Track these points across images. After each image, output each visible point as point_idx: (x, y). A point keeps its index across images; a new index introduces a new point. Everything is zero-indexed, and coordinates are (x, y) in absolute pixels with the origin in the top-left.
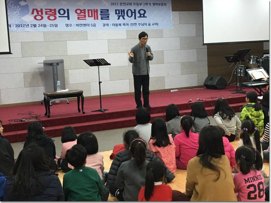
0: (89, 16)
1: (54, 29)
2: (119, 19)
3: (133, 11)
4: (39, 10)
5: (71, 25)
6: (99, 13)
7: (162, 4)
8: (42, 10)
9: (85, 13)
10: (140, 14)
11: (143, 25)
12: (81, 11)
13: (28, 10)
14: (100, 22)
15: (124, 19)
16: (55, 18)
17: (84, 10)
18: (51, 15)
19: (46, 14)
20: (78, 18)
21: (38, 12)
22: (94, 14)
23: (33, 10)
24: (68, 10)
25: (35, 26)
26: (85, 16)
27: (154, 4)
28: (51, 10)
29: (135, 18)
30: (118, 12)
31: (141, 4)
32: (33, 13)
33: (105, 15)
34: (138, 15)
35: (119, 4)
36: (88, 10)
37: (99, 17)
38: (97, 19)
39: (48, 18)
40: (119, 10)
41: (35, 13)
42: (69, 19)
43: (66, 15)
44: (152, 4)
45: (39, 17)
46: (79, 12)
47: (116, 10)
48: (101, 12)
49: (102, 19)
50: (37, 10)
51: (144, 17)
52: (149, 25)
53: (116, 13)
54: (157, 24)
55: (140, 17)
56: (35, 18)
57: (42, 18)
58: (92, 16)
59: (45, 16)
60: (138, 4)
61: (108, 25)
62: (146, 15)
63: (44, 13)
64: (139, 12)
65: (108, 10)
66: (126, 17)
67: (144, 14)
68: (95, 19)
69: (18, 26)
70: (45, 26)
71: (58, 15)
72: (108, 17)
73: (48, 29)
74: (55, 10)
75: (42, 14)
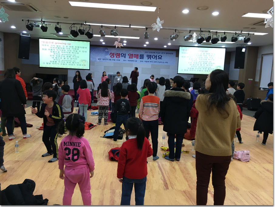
0: (134, 57)
1: (118, 61)
2: (148, 59)
3: (156, 56)
4: (113, 53)
5: (126, 60)
6: (139, 56)
7: (171, 54)
8: (114, 53)
9: (132, 56)
10: (159, 58)
11: (160, 62)
12: (131, 55)
13: (108, 53)
14: (139, 60)
15: (151, 59)
16: (119, 57)
17: (133, 54)
18: (118, 56)
19: (116, 55)
20: (129, 58)
21: (112, 54)
22: (137, 56)
23: (111, 53)
24: (125, 54)
25: (110, 60)
26: (132, 57)
27: (166, 53)
28: (118, 54)
29: (156, 59)
30: (148, 56)
31: (160, 53)
32: (110, 55)
34: (158, 58)
35: (149, 53)
36: (134, 55)
37: (139, 58)
38: (138, 58)
39: (116, 57)
40: (149, 55)
41: (111, 55)
42: (125, 58)
43: (124, 56)
44: (165, 53)
45: (112, 56)
46: (130, 55)
47: (147, 55)
48: (140, 56)
49: (140, 58)
50: (112, 53)
51: (161, 59)
52: (163, 63)
53: (147, 57)
54: (167, 62)
55: (159, 59)
56: (111, 56)
57: (114, 57)
58: (136, 57)
59: (115, 56)
60: (158, 53)
61: (143, 61)
62: (162, 58)
63: (115, 55)
64: (158, 56)
65: (143, 55)
66: (152, 58)
67: (161, 58)
68: (137, 58)
69: (103, 59)
70: (115, 60)
71: (120, 56)
72: (143, 58)
73: (116, 61)
74: (119, 54)
75: (114, 55)
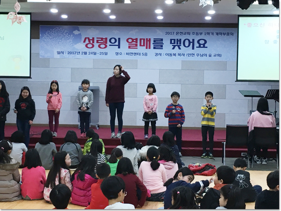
0: (141, 45)
1: (104, 57)
2: (173, 48)
3: (191, 41)
5: (121, 54)
6: (152, 42)
7: (228, 34)
8: (93, 38)
9: (136, 42)
10: (200, 44)
11: (202, 56)
12: (133, 40)
13: (81, 39)
14: (152, 51)
16: (106, 47)
17: (136, 39)
18: (102, 44)
19: (97, 42)
20: (129, 47)
21: (89, 40)
22: (146, 43)
23: (86, 39)
24: (119, 39)
25: (85, 53)
26: (136, 45)
27: (217, 34)
28: (102, 39)
29: (193, 48)
30: (173, 42)
31: (201, 34)
32: (84, 42)
33: (158, 44)
34: (196, 45)
35: (175, 33)
36: (141, 40)
37: (152, 46)
38: (150, 48)
39: (99, 46)
41: (87, 42)
42: (119, 47)
43: (117, 43)
45: (90, 46)
46: (130, 41)
47: (171, 40)
49: (154, 48)
51: (204, 47)
52: (210, 56)
54: (219, 55)
55: (200, 47)
56: (86, 46)
57: (93, 46)
58: (144, 46)
59: (96, 45)
60: (197, 34)
61: (161, 55)
62: (206, 45)
64: (198, 42)
65: (162, 40)
66: (182, 47)
68: (147, 48)
69: (70, 53)
70: (95, 54)
71: (109, 43)
72: (162, 46)
73: (98, 56)
74: (106, 39)
75: (93, 42)
